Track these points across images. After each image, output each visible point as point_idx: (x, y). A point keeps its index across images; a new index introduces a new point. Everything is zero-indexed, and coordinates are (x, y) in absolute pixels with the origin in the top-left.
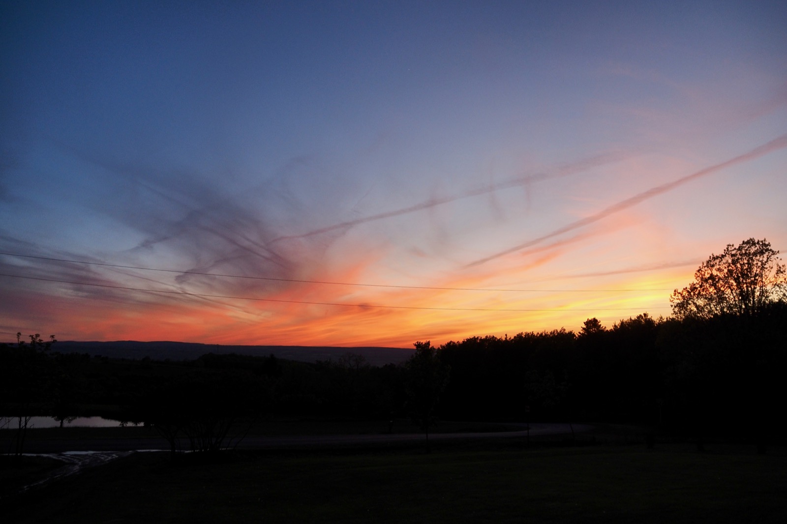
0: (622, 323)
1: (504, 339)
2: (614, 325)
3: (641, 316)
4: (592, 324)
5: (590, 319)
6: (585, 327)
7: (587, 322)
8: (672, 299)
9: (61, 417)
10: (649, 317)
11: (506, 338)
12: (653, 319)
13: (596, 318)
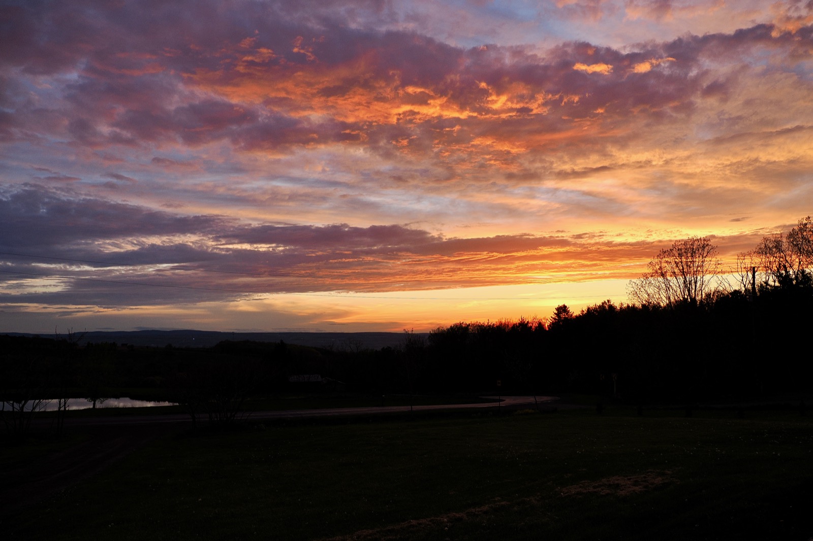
0: (589, 309)
1: (486, 324)
2: (581, 310)
3: (605, 302)
4: (562, 309)
5: (560, 305)
6: (556, 312)
7: (558, 308)
8: (627, 287)
9: (94, 398)
10: (611, 303)
11: (488, 323)
12: (615, 305)
13: (566, 305)
